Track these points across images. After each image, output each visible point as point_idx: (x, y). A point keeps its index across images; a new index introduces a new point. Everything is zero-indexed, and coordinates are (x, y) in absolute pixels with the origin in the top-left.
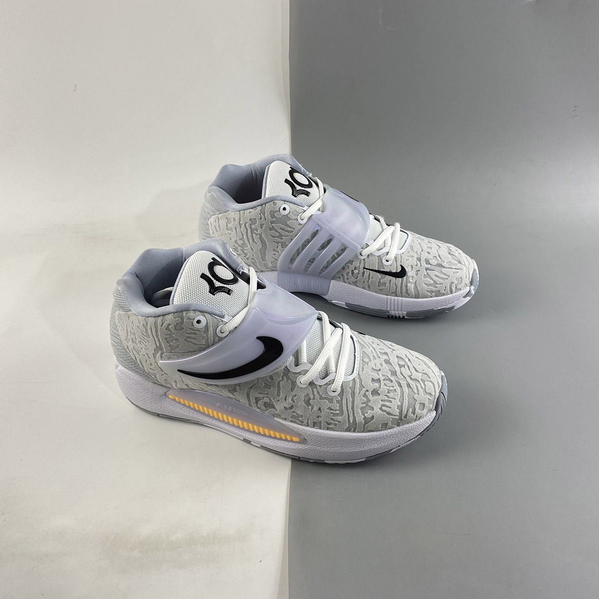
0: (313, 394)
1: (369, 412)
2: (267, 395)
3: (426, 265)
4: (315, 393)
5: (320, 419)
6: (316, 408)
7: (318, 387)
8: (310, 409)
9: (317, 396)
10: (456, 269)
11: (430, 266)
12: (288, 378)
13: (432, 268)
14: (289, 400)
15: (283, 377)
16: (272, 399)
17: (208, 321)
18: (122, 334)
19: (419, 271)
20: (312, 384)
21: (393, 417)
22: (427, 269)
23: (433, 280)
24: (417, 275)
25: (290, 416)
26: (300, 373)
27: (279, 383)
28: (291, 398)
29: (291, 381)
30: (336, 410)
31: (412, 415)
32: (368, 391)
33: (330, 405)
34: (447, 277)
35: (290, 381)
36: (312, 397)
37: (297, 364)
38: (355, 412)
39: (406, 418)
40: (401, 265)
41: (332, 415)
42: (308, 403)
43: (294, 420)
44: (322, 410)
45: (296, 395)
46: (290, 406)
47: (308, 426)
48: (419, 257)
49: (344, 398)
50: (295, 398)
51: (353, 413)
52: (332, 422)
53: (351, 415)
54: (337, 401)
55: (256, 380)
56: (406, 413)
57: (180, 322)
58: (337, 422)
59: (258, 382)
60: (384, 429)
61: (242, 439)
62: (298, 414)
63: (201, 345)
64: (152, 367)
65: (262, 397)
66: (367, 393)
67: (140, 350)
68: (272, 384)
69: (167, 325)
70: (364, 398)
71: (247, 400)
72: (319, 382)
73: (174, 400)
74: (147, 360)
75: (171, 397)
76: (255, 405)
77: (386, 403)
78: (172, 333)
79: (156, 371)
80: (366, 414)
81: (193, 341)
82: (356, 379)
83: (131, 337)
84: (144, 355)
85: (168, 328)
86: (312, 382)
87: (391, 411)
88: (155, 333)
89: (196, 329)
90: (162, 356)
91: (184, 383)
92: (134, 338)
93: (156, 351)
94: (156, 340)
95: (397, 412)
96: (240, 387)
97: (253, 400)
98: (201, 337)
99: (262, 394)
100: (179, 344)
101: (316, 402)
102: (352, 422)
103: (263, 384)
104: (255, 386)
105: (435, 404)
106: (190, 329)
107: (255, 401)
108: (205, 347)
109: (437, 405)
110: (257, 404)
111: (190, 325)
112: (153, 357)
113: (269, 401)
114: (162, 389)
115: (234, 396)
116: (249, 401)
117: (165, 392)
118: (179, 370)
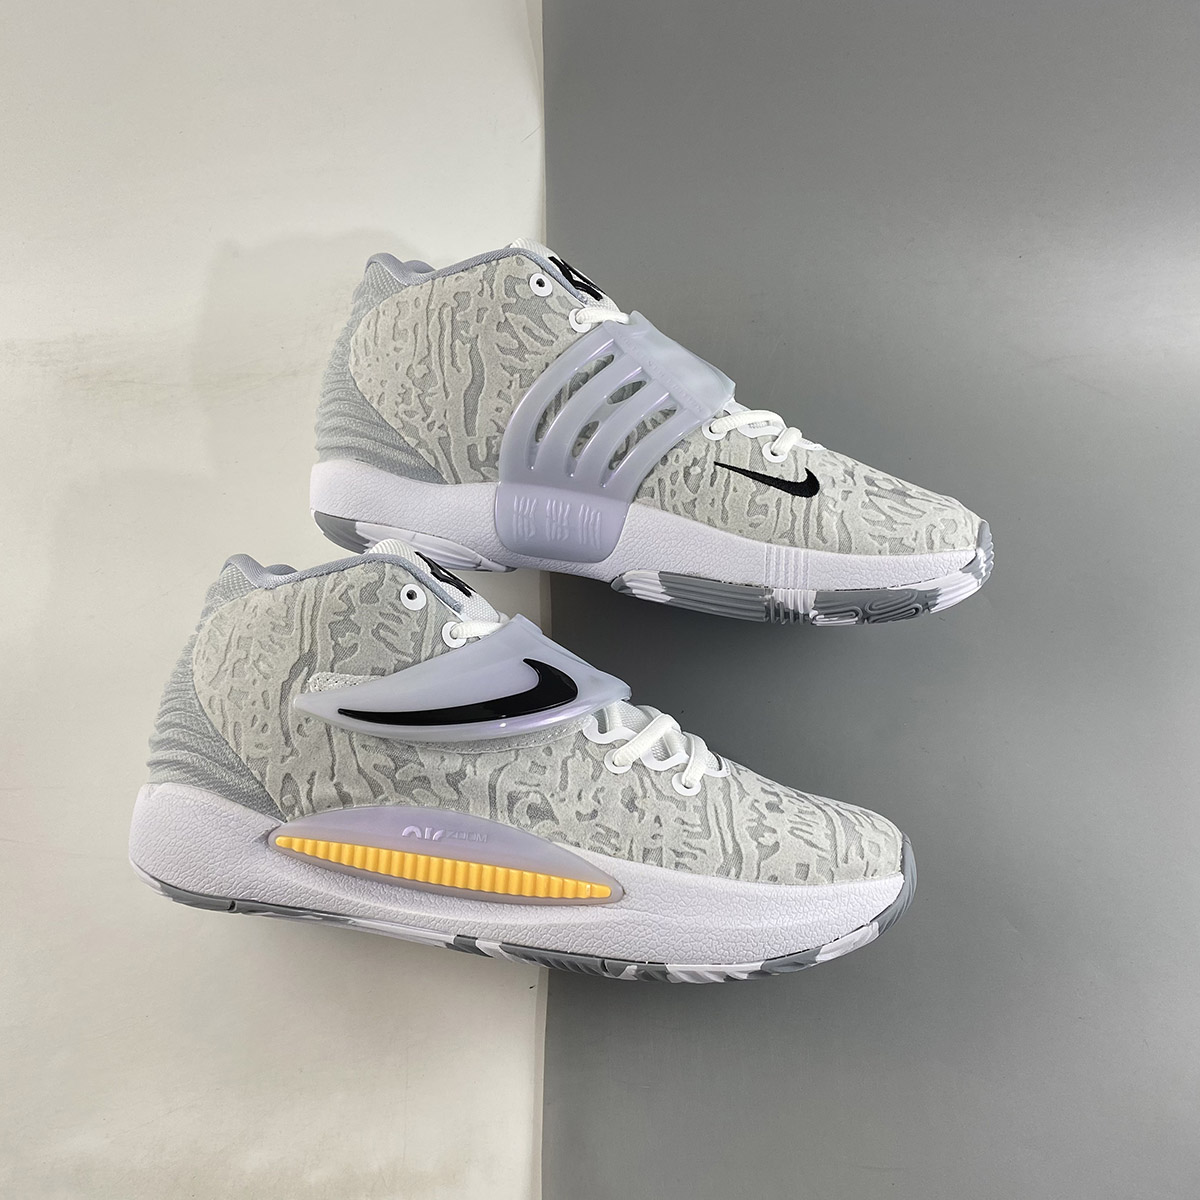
0: (643, 786)
1: (766, 835)
2: (537, 788)
4: (646, 785)
5: (659, 843)
6: (649, 817)
7: (653, 775)
8: (636, 819)
9: (652, 792)
12: (585, 753)
14: (588, 796)
15: (573, 752)
16: (548, 797)
17: (430, 602)
18: (200, 672)
20: (637, 765)
21: (820, 853)
25: (589, 836)
26: (612, 746)
27: (564, 763)
28: (592, 794)
29: (592, 758)
30: (693, 826)
31: (859, 857)
32: (756, 801)
33: (679, 813)
35: (590, 760)
36: (640, 793)
37: (603, 729)
38: (737, 832)
39: (846, 862)
41: (686, 834)
42: (631, 805)
43: (597, 844)
44: (662, 821)
45: (602, 789)
46: (590, 811)
47: (631, 858)
49: (709, 803)
50: (600, 796)
51: (733, 836)
52: (687, 849)
53: (728, 838)
54: (694, 807)
55: (513, 752)
56: (844, 852)
57: (376, 582)
58: (697, 852)
59: (516, 759)
60: (802, 882)
61: (451, 939)
62: (608, 830)
63: (403, 653)
64: (263, 738)
65: (525, 791)
66: (756, 804)
67: (245, 690)
68: (548, 764)
69: (343, 590)
70: (750, 812)
71: (487, 802)
72: (653, 764)
73: (287, 853)
74: (258, 716)
75: (281, 841)
76: (506, 814)
77: (799, 826)
78: (351, 609)
79: (270, 750)
80: (761, 840)
81: (391, 638)
82: (730, 779)
83: (234, 661)
84: (253, 703)
85: (344, 596)
86: (639, 763)
87: (814, 841)
88: (310, 613)
89: (402, 609)
90: (305, 682)
91: (332, 779)
92: (244, 656)
93: (294, 672)
94: (307, 634)
95: (826, 844)
96: (474, 767)
97: (502, 801)
98: (409, 634)
99: (525, 784)
100: (356, 644)
101: (650, 805)
102: (730, 852)
103: (529, 764)
104: (509, 767)
105: (899, 857)
106: (392, 605)
107: (506, 802)
108: (411, 661)
109: (903, 861)
110: (510, 811)
111: (395, 596)
112: (278, 698)
113: (539, 801)
114: (262, 822)
115: (457, 790)
116: (493, 803)
117: (270, 829)
118: (342, 712)
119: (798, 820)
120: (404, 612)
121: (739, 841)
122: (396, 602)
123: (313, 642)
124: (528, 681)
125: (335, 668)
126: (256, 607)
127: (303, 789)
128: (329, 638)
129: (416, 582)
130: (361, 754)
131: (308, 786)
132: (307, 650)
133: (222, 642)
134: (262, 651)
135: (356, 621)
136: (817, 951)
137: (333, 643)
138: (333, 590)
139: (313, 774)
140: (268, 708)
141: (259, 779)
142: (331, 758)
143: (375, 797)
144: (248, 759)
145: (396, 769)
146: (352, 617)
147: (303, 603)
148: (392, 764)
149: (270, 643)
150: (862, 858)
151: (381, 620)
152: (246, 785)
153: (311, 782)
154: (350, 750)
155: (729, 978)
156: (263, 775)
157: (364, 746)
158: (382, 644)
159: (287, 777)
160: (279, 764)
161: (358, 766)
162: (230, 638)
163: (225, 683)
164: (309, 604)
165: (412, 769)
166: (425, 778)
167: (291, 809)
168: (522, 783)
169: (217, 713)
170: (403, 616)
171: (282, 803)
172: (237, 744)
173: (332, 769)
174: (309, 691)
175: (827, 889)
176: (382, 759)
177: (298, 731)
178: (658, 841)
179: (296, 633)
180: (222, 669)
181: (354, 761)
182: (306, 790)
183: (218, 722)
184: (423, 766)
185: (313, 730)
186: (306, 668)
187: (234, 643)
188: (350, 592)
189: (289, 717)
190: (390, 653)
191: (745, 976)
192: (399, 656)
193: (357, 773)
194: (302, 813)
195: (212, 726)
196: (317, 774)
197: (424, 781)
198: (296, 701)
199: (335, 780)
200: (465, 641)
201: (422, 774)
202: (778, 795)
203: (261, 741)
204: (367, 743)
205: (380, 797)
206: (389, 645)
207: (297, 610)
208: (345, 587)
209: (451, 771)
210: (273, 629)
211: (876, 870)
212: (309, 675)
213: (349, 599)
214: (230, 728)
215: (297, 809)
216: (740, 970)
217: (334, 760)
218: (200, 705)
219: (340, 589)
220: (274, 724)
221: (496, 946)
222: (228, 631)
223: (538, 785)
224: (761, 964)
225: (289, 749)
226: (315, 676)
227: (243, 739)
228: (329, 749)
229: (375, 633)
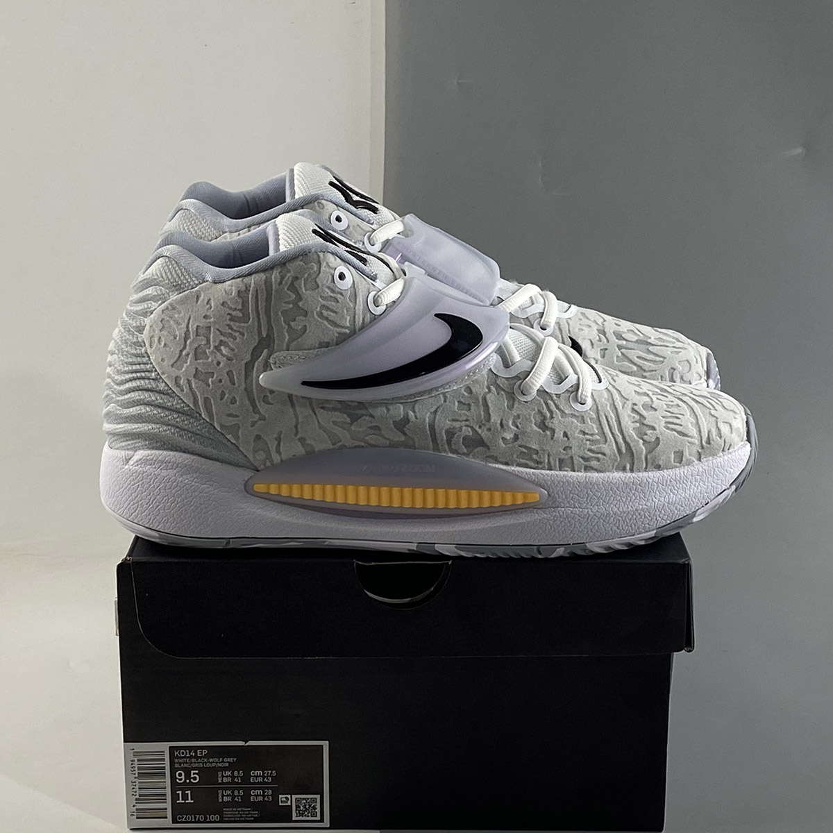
0: (549, 409)
1: (648, 432)
2: (467, 423)
3: (617, 341)
4: (551, 408)
5: (569, 453)
6: (559, 434)
7: (555, 397)
8: (550, 437)
9: (556, 412)
10: (673, 347)
11: (624, 342)
12: (498, 387)
13: (630, 345)
14: (509, 424)
15: (488, 387)
16: (477, 428)
17: (355, 280)
19: (606, 349)
20: (542, 392)
21: (689, 439)
22: (620, 347)
23: (635, 364)
24: (603, 357)
25: (515, 455)
26: (519, 377)
27: (484, 399)
28: (511, 421)
29: (505, 391)
30: (593, 435)
31: (718, 438)
32: (634, 404)
33: (580, 426)
34: (662, 359)
35: (503, 393)
36: (548, 415)
37: (507, 365)
38: (626, 435)
39: (709, 443)
40: (570, 337)
41: (588, 442)
42: (543, 426)
43: (522, 461)
44: (569, 436)
45: (518, 416)
46: (512, 436)
47: (550, 468)
48: (602, 329)
49: (602, 413)
50: (518, 422)
51: (624, 438)
52: (591, 454)
53: (621, 440)
54: (591, 419)
55: (441, 396)
56: (707, 435)
57: (315, 270)
58: (600, 456)
60: (678, 465)
61: (414, 546)
62: (529, 449)
63: (343, 327)
64: (233, 409)
65: (458, 426)
66: (635, 407)
67: (210, 370)
68: (471, 402)
69: (289, 282)
70: (633, 415)
71: (430, 439)
72: (552, 390)
73: (266, 497)
74: (226, 392)
75: (258, 488)
76: (447, 448)
77: (671, 420)
78: (298, 297)
79: (241, 418)
80: (645, 437)
81: (331, 316)
82: (610, 388)
83: (194, 346)
84: (220, 381)
85: (291, 286)
86: (542, 389)
87: (684, 431)
88: (264, 304)
89: (337, 290)
90: (266, 361)
91: (296, 435)
92: (204, 342)
93: (255, 354)
94: (264, 321)
95: (694, 432)
96: (414, 412)
97: (442, 437)
98: (345, 310)
99: (457, 420)
100: (305, 326)
101: (558, 423)
102: (624, 451)
103: (457, 404)
104: (442, 409)
105: (745, 429)
106: (329, 288)
107: (445, 438)
108: (349, 332)
109: (748, 432)
110: (449, 444)
111: (330, 280)
112: (243, 375)
113: (471, 433)
115: (405, 434)
116: (434, 440)
117: (247, 479)
118: (304, 383)
119: (669, 414)
120: (338, 292)
121: (629, 441)
122: (332, 285)
123: (270, 328)
124: (440, 335)
125: (291, 348)
126: (209, 300)
127: (272, 445)
128: (283, 323)
129: (342, 263)
130: (321, 415)
131: (276, 443)
132: (264, 333)
133: (180, 333)
134: (222, 338)
135: (303, 307)
136: (694, 514)
137: (287, 327)
138: (281, 282)
139: (280, 433)
140: (234, 384)
141: (233, 441)
142: (294, 419)
143: (334, 446)
144: (221, 426)
145: (352, 423)
146: (300, 304)
147: (256, 296)
148: (348, 420)
149: (230, 331)
150: (721, 437)
151: (323, 302)
153: (279, 440)
154: (311, 412)
155: (630, 544)
156: (237, 438)
157: (323, 408)
158: (326, 323)
159: (258, 437)
160: (249, 428)
161: (319, 423)
162: (188, 327)
163: (188, 365)
164: (262, 298)
165: (365, 421)
166: (376, 426)
167: (263, 462)
168: (454, 420)
169: (186, 390)
170: (338, 296)
171: (254, 458)
172: (210, 415)
173: (296, 427)
174: (271, 368)
175: (698, 466)
176: (339, 416)
177: (264, 401)
178: (569, 451)
179: (252, 321)
180: (184, 353)
181: (315, 420)
182: (274, 446)
183: (187, 398)
184: (373, 417)
185: (278, 399)
186: (266, 351)
187: (192, 332)
188: (296, 282)
189: (255, 391)
190: (332, 328)
191: (643, 543)
192: (339, 330)
193: (318, 429)
194: (273, 464)
195: (183, 402)
196: (283, 434)
197: (376, 429)
198: (261, 377)
199: (299, 436)
200: (385, 306)
201: (374, 424)
202: (648, 395)
203: (231, 411)
204: (325, 405)
205: (338, 446)
206: (330, 321)
207: (251, 304)
208: (290, 279)
209: (397, 419)
210: (230, 320)
211: (731, 445)
212: (269, 356)
213: (295, 289)
214: (201, 403)
215: (268, 461)
216: (639, 538)
217: (297, 420)
218: (167, 385)
219: (287, 280)
220: (242, 397)
221: (453, 547)
222: (183, 320)
223: (467, 420)
224: (655, 531)
225: (257, 416)
226: (274, 356)
227: (214, 410)
228: (292, 413)
229: (321, 315)
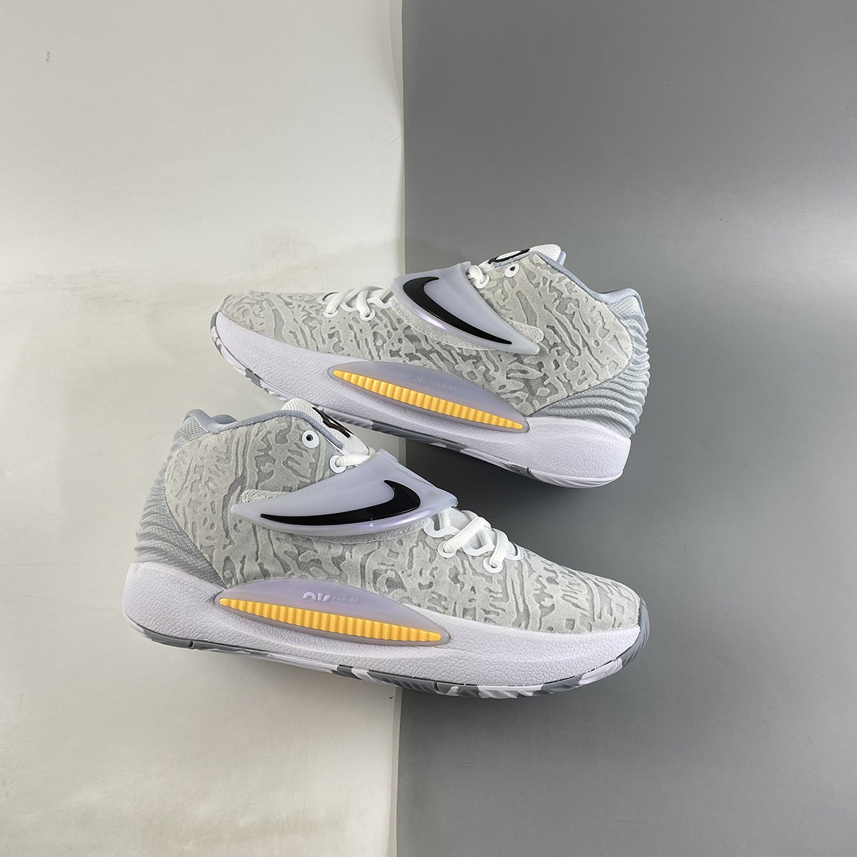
0: (463, 566)
1: (546, 599)
2: (393, 568)
4: (466, 566)
5: (474, 604)
6: (467, 587)
7: (470, 558)
8: (459, 589)
9: (469, 570)
12: (425, 544)
14: (427, 573)
15: (417, 543)
16: (400, 573)
17: (321, 443)
18: (170, 489)
20: (460, 552)
21: (582, 611)
25: (427, 599)
26: (443, 539)
27: (411, 551)
28: (429, 572)
29: (430, 547)
30: (497, 593)
31: (609, 615)
32: (540, 576)
33: (487, 584)
35: (428, 548)
36: (461, 571)
37: (437, 528)
38: (526, 598)
39: (600, 618)
41: (492, 598)
42: (455, 579)
43: (432, 605)
44: (476, 590)
45: (436, 568)
46: (428, 583)
47: (455, 615)
49: (508, 578)
50: (435, 572)
51: (524, 600)
52: (492, 609)
53: (520, 601)
54: (498, 580)
55: (377, 543)
56: (599, 611)
57: (286, 429)
58: (499, 611)
59: (379, 548)
60: (570, 631)
61: (335, 667)
62: (440, 596)
63: (303, 477)
64: (211, 533)
65: (384, 569)
66: (540, 579)
67: (200, 501)
68: (400, 551)
69: (264, 435)
70: (536, 584)
71: (360, 576)
72: (471, 552)
73: (227, 609)
74: (208, 518)
75: (223, 601)
76: (372, 585)
77: (569, 594)
78: (269, 447)
79: (216, 541)
80: (542, 603)
81: (296, 467)
82: (523, 561)
83: (193, 481)
84: (205, 510)
85: (265, 439)
86: (461, 550)
87: (578, 604)
88: (242, 450)
89: (303, 447)
90: (239, 495)
91: (257, 560)
92: (199, 478)
93: (232, 489)
94: (240, 463)
95: (587, 606)
96: (351, 553)
97: (369, 576)
98: (308, 464)
99: (385, 564)
100: (273, 471)
101: (468, 579)
102: (522, 611)
103: (388, 551)
104: (374, 553)
105: (637, 615)
106: (296, 444)
107: (372, 577)
108: (309, 482)
109: (639, 617)
110: (375, 583)
111: (298, 439)
112: (221, 507)
113: (394, 576)
114: (211, 589)
115: (339, 568)
116: (363, 577)
117: (216, 593)
118: (264, 516)
119: (569, 589)
120: (304, 449)
121: (528, 604)
122: (299, 443)
123: (244, 468)
124: (387, 495)
125: (259, 487)
126: (207, 446)
127: (238, 567)
128: (255, 466)
129: (313, 429)
130: (276, 544)
131: (241, 565)
132: (240, 473)
133: (184, 469)
134: (210, 475)
135: (272, 456)
136: (580, 678)
137: (257, 470)
138: (257, 434)
139: (244, 557)
140: (215, 513)
141: (209, 560)
142: (256, 547)
143: (285, 573)
144: (201, 546)
145: (299, 554)
146: (270, 453)
147: (238, 444)
148: (296, 551)
149: (216, 470)
150: (611, 615)
151: (290, 454)
152: (200, 564)
153: (243, 562)
154: (268, 541)
155: (520, 695)
156: (211, 557)
157: (278, 539)
158: (290, 471)
159: (227, 558)
160: (222, 550)
161: (274, 552)
162: (189, 466)
163: (186, 496)
164: (241, 445)
165: (309, 554)
166: (318, 560)
167: (230, 580)
168: (382, 564)
169: (181, 516)
170: (304, 452)
171: (224, 576)
172: (194, 537)
173: (257, 554)
174: (242, 502)
175: (587, 636)
176: (289, 547)
177: (234, 528)
178: (473, 603)
179: (233, 463)
180: (185, 486)
181: (271, 549)
182: (239, 568)
183: (181, 522)
184: (317, 552)
185: (245, 528)
186: (240, 487)
187: (192, 470)
188: (268, 436)
189: (229, 519)
190: (295, 476)
191: (531, 694)
192: (301, 479)
193: (273, 556)
194: (237, 583)
195: (178, 525)
196: (247, 558)
197: (318, 562)
198: (233, 508)
199: (259, 561)
200: (345, 468)
201: (316, 558)
202: (555, 572)
203: (210, 535)
204: (280, 537)
205: (289, 573)
206: (294, 471)
207: (234, 448)
208: (265, 433)
209: (335, 556)
210: (218, 461)
211: (621, 624)
212: (241, 491)
213: (268, 441)
214: (189, 526)
215: (233, 580)
216: (528, 690)
217: (258, 548)
218: (170, 510)
219: (262, 434)
220: (219, 524)
221: (365, 672)
222: (188, 460)
223: (393, 565)
224: (542, 686)
225: (228, 541)
226: (245, 492)
227: (198, 533)
228: (254, 541)
229: (285, 463)
